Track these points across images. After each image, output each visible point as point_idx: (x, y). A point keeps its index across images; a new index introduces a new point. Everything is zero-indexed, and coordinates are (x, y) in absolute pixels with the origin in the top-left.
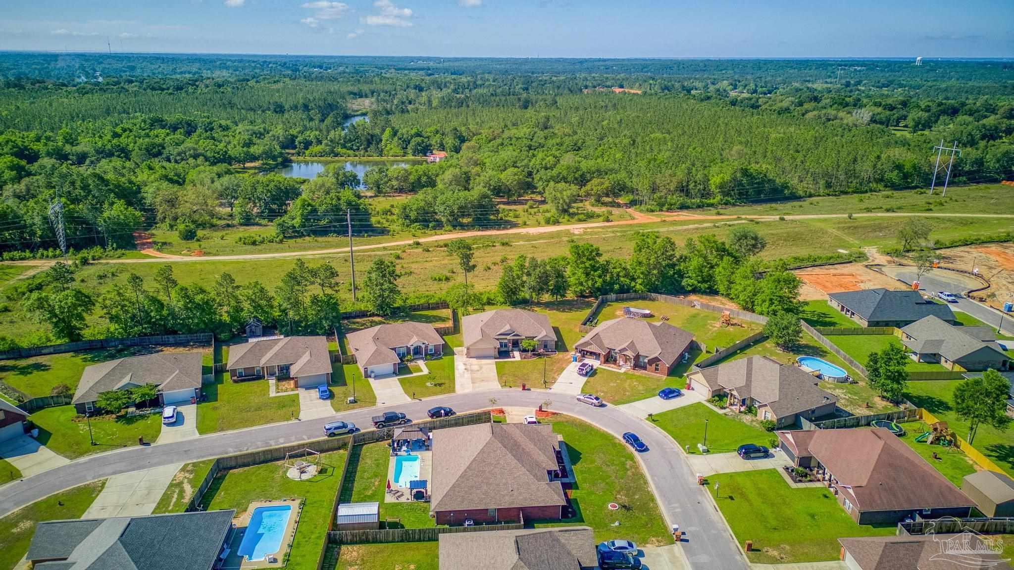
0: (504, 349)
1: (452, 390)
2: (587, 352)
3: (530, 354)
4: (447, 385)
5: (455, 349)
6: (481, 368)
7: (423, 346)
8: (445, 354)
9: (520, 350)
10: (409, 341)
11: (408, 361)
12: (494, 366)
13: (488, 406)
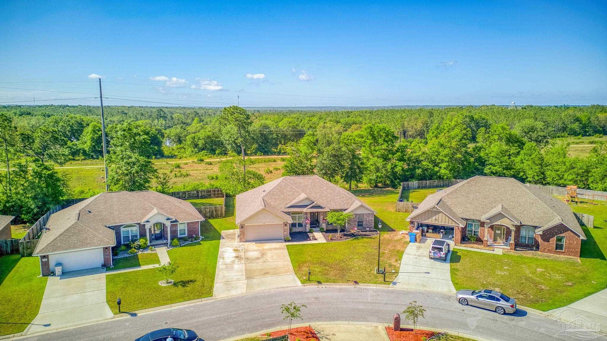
0: (297, 229)
1: (208, 292)
2: (428, 226)
3: (339, 234)
4: (198, 284)
5: (223, 233)
6: (263, 254)
7: (168, 224)
8: (206, 239)
9: (322, 231)
10: (144, 216)
11: (139, 247)
12: (286, 252)
13: (279, 323)
